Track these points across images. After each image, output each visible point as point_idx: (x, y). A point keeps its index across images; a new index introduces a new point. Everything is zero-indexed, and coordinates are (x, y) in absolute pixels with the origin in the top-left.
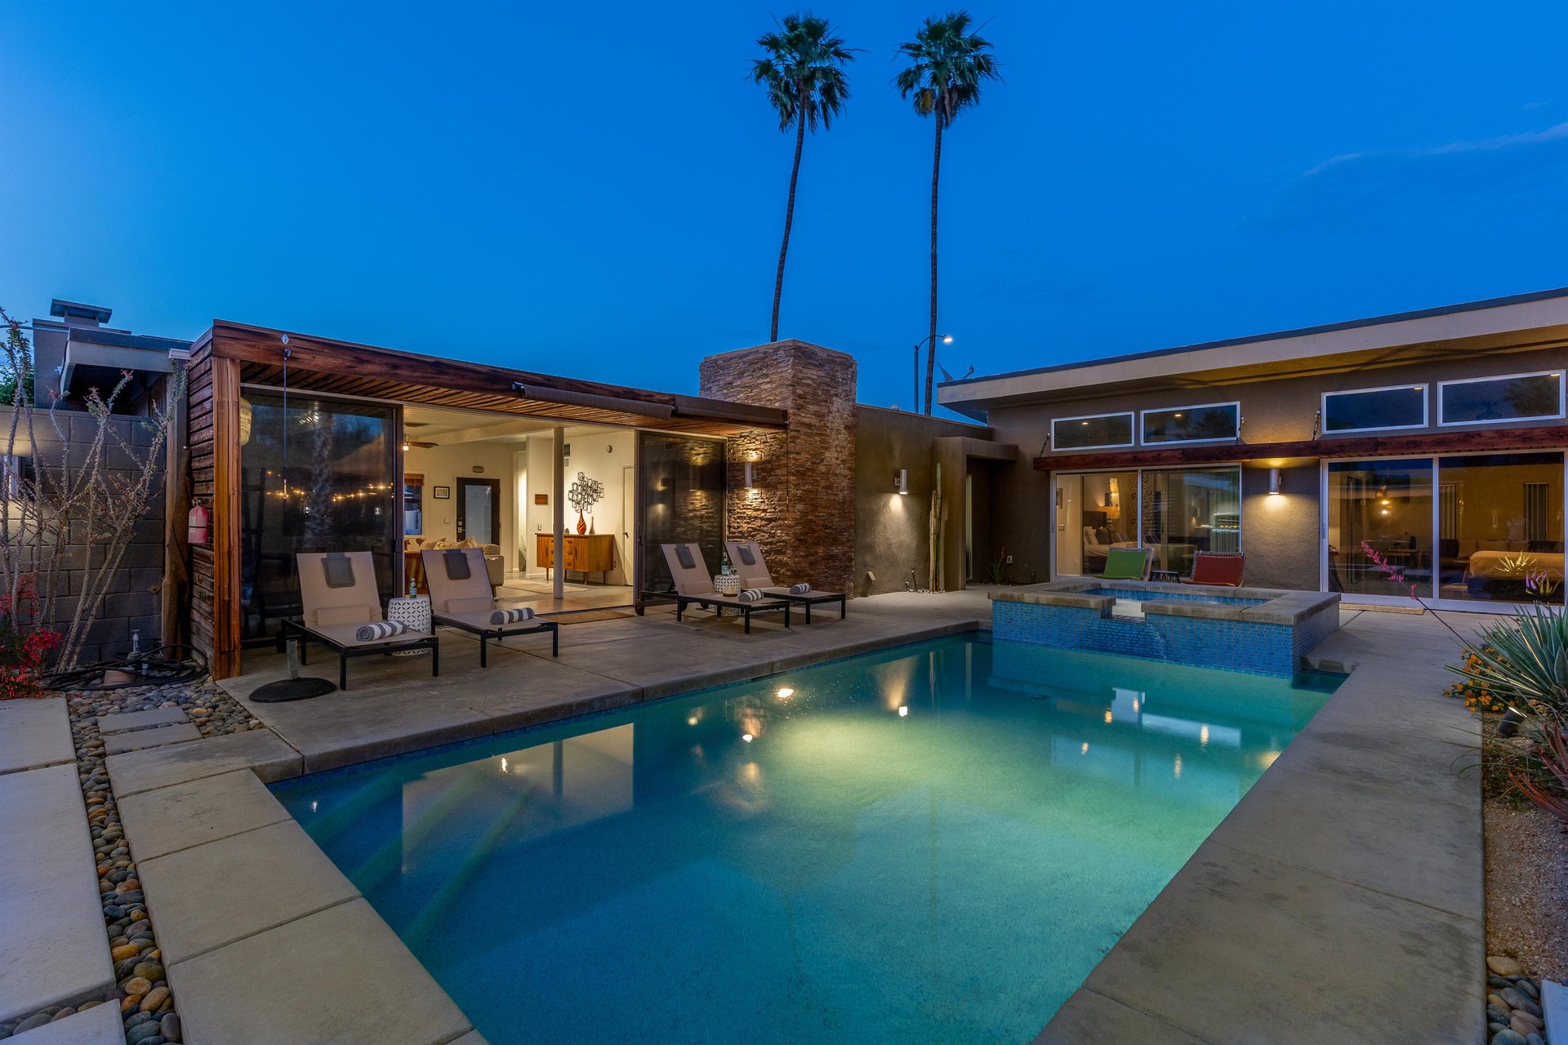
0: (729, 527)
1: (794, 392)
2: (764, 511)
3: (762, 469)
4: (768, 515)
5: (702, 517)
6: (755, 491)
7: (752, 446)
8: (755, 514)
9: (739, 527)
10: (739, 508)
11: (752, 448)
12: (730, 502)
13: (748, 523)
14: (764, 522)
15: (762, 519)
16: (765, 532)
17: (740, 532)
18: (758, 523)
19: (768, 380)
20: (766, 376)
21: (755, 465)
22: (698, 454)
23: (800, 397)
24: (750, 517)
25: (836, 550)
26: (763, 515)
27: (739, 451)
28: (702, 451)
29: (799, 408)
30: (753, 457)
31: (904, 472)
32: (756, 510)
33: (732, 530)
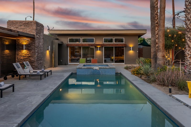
0: (17, 58)
1: (36, 31)
2: (28, 55)
3: (27, 46)
4: (29, 56)
5: (8, 56)
6: (25, 51)
7: (24, 41)
8: (25, 55)
9: (20, 58)
10: (20, 54)
11: (24, 42)
12: (18, 53)
13: (23, 57)
14: (28, 57)
15: (27, 56)
16: (28, 59)
17: (21, 59)
18: (26, 57)
19: (29, 28)
20: (28, 27)
21: (25, 45)
22: (7, 42)
23: (37, 32)
24: (24, 56)
25: (41, 61)
26: (27, 55)
27: (20, 42)
28: (8, 41)
29: (37, 34)
30: (25, 43)
31: (49, 46)
32: (26, 54)
33: (18, 59)
